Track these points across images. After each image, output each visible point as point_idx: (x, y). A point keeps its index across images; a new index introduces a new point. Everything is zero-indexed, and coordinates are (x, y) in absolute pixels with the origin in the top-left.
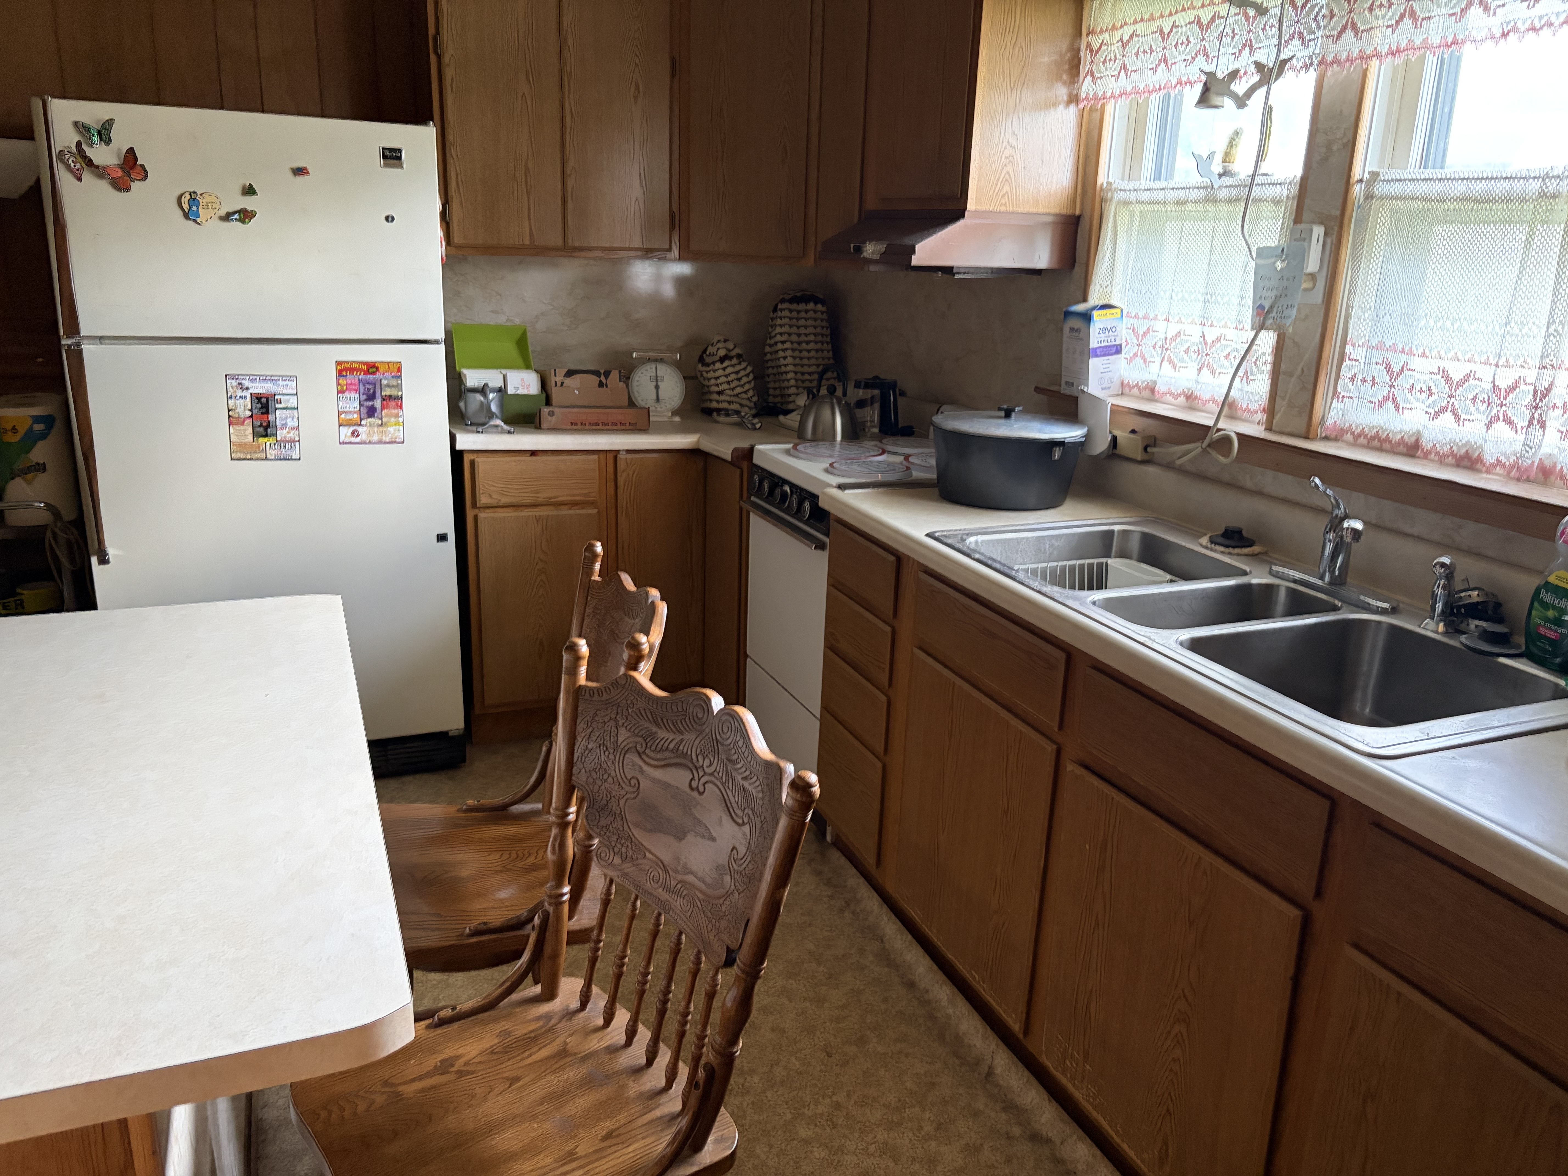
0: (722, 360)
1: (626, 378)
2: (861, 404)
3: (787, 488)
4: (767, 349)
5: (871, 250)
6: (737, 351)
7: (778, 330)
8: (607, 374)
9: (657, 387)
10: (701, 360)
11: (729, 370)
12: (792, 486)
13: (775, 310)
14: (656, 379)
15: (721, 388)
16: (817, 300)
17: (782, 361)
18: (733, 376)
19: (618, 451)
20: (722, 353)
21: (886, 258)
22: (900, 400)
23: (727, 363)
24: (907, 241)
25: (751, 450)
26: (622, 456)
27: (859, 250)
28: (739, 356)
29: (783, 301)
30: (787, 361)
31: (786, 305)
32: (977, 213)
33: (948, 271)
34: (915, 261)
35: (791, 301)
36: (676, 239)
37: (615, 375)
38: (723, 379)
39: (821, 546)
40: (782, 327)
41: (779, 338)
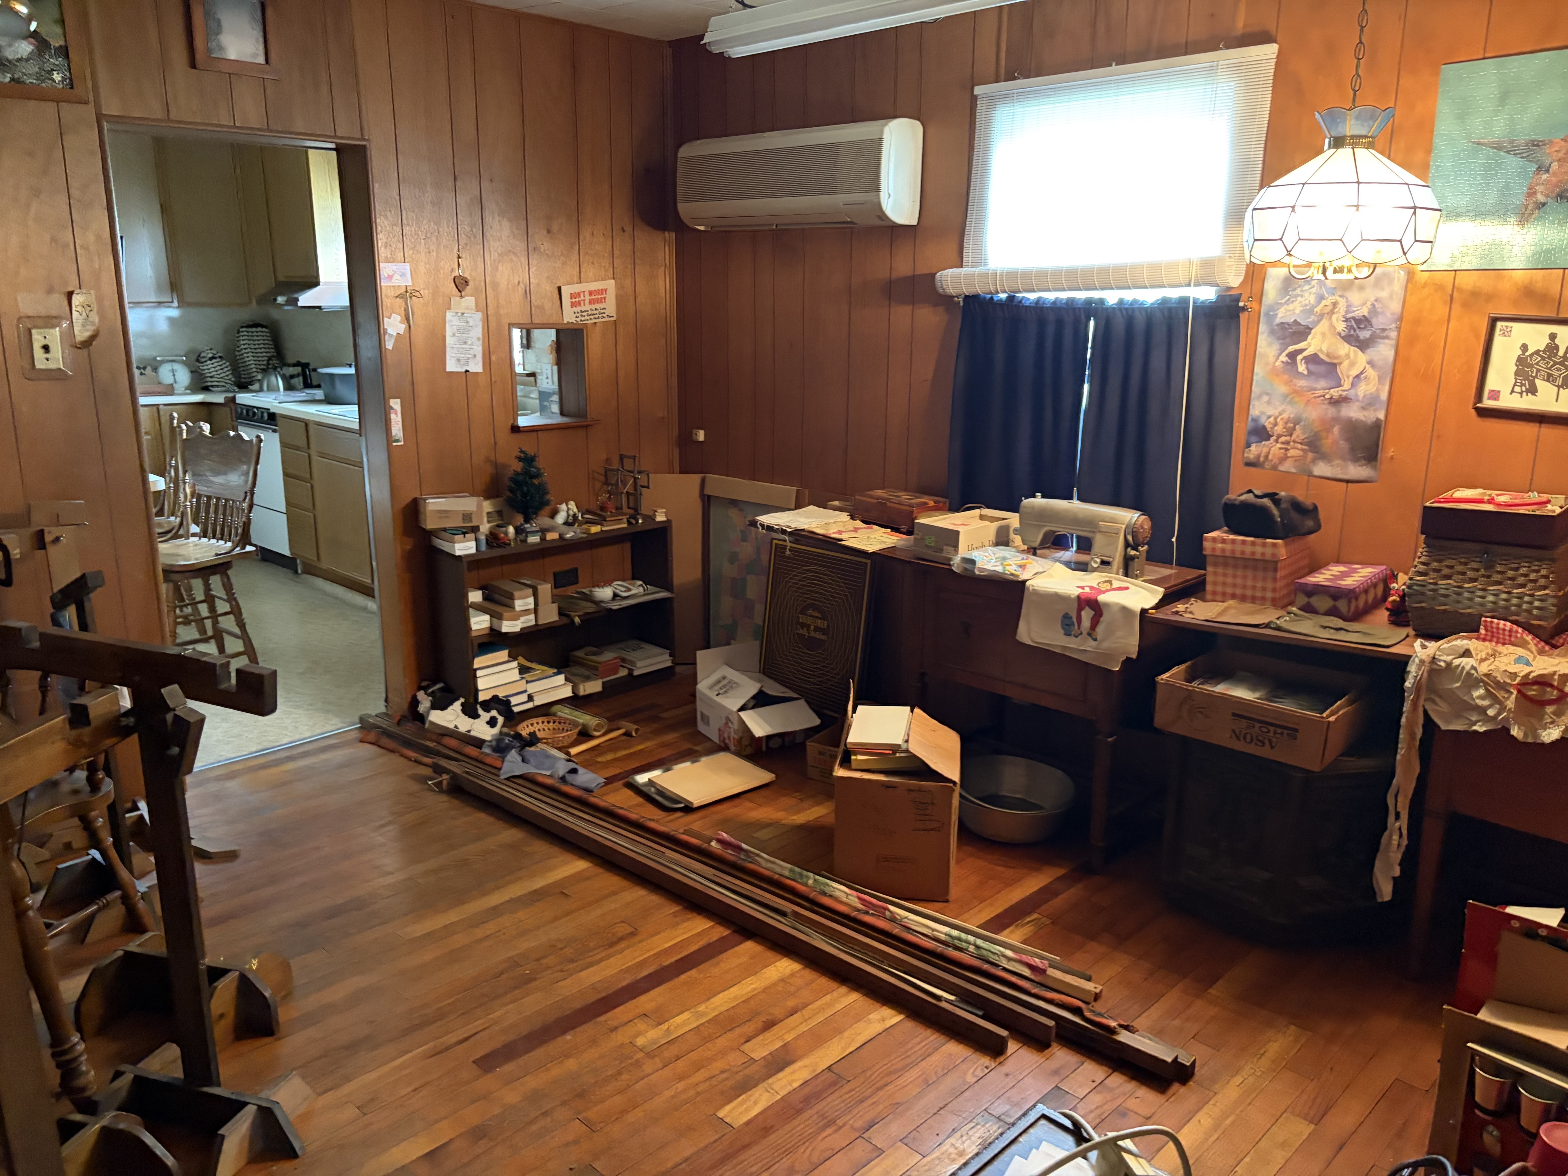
0: (211, 359)
1: (155, 370)
2: (292, 377)
3: (255, 410)
4: (237, 353)
5: (281, 300)
6: (219, 355)
7: (242, 342)
8: (144, 368)
9: (174, 375)
10: (198, 361)
11: (216, 364)
12: (258, 408)
13: (239, 332)
14: (173, 371)
15: (212, 374)
16: (262, 326)
17: (247, 359)
18: (219, 368)
19: (158, 405)
20: (210, 355)
21: (288, 303)
22: (313, 374)
23: (214, 361)
24: (296, 296)
25: (234, 398)
26: (161, 407)
27: (275, 300)
28: (220, 357)
29: (242, 327)
30: (250, 359)
31: (244, 329)
32: (326, 283)
33: (319, 307)
34: (300, 304)
35: (247, 327)
36: (175, 296)
37: (149, 369)
38: (213, 369)
39: (274, 431)
40: (243, 342)
41: (243, 347)
